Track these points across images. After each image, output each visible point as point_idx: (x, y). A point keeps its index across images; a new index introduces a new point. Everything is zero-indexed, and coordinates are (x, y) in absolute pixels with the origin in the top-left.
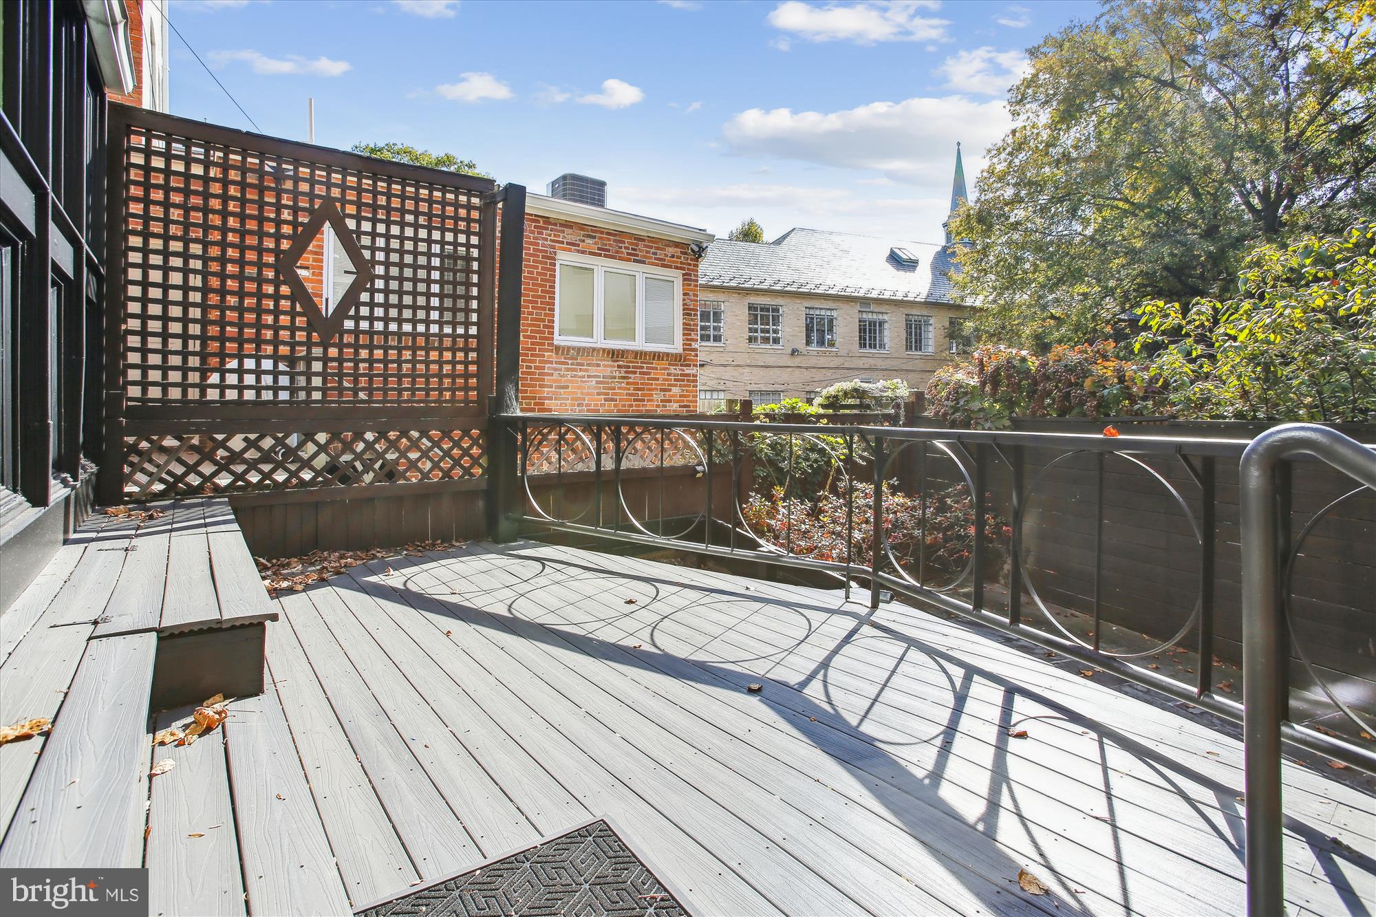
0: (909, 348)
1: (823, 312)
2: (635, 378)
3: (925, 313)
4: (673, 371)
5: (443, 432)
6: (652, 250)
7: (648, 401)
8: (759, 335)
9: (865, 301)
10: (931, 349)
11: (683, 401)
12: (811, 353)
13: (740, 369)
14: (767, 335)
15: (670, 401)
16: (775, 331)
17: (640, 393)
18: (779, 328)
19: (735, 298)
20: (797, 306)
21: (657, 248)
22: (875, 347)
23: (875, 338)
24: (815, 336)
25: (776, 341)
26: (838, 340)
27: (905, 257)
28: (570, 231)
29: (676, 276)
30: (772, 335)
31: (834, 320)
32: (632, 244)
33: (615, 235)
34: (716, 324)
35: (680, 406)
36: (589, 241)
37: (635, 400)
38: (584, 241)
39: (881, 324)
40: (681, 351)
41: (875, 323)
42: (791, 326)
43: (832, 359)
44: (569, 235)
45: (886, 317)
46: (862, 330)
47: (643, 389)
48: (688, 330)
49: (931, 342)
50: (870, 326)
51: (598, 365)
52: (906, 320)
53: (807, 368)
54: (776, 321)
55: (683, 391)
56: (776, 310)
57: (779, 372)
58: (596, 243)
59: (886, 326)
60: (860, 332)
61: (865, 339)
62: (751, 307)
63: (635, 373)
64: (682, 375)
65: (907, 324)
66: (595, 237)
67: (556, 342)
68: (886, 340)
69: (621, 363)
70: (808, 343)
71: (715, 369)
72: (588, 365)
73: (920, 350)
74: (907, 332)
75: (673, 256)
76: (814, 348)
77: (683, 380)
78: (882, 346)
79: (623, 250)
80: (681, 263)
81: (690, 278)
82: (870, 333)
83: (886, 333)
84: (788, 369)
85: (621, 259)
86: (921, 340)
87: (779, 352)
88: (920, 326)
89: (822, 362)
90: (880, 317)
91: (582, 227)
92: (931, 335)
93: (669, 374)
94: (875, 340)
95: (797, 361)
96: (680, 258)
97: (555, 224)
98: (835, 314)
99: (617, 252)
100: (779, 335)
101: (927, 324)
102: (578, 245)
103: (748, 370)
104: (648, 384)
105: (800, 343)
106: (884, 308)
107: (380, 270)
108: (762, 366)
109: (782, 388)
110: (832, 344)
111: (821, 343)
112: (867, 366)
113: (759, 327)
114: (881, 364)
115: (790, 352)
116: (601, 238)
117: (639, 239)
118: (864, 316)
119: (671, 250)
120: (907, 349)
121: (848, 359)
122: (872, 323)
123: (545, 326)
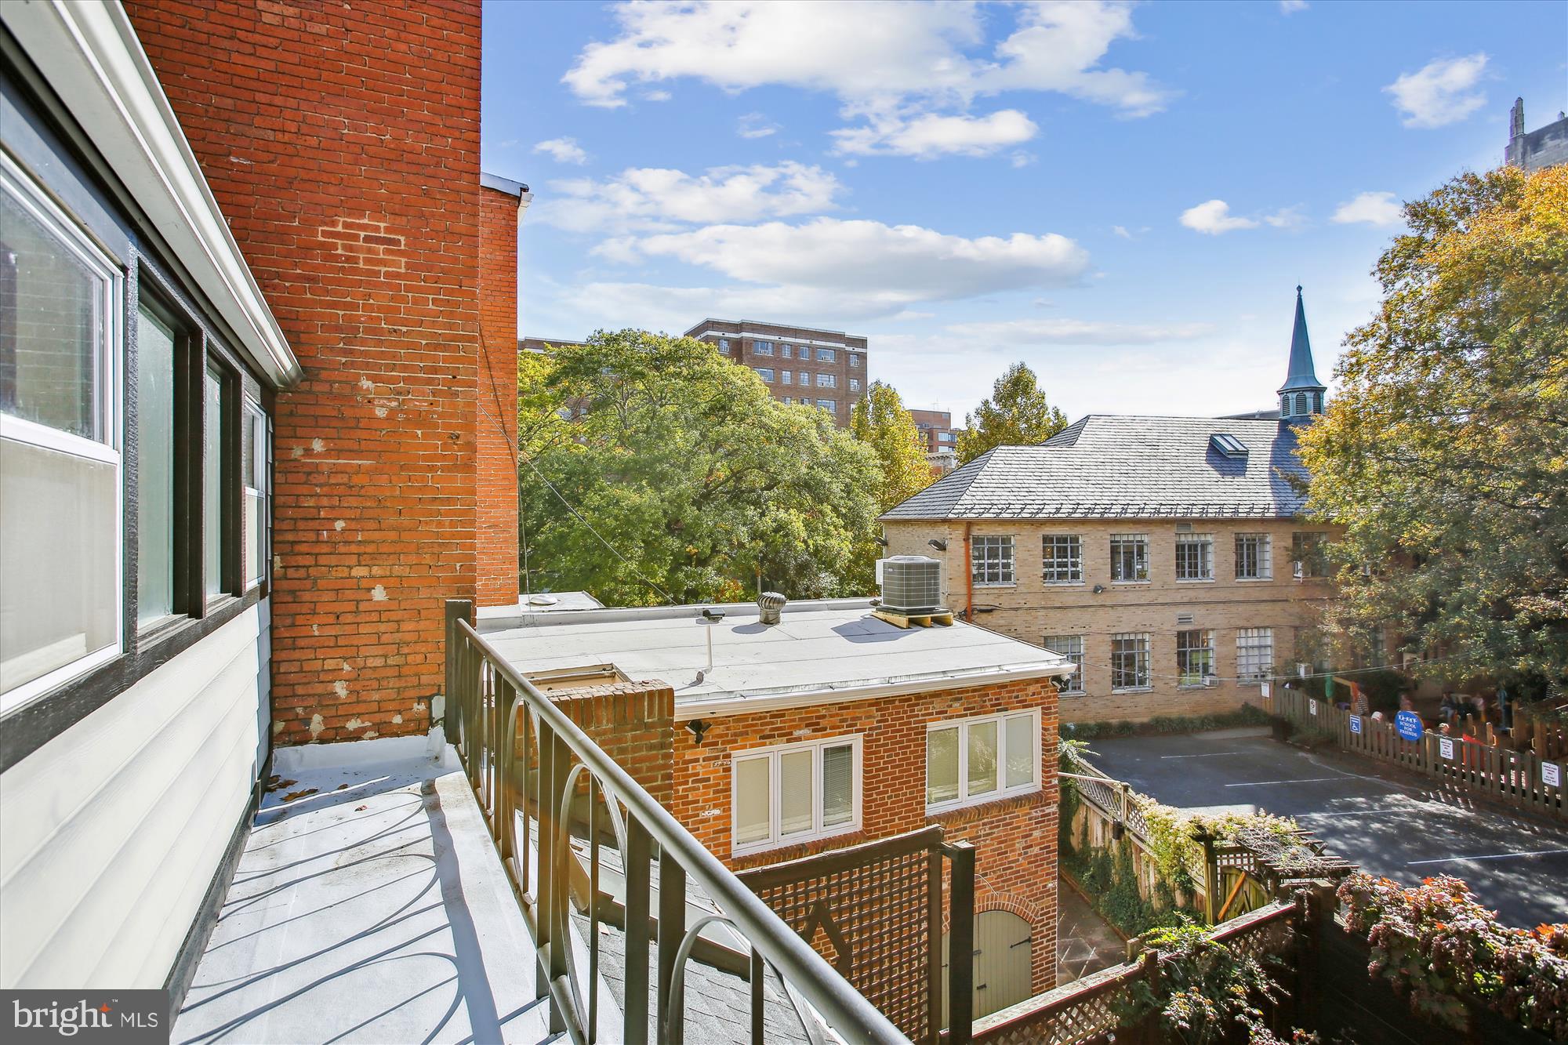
0: (1239, 573)
1: (1131, 538)
2: (998, 832)
3: (1260, 530)
4: (1034, 814)
6: (1014, 694)
7: (1012, 851)
8: (1056, 569)
9: (1184, 523)
10: (1268, 573)
11: (1043, 843)
12: (1117, 588)
13: (1033, 613)
14: (1064, 569)
15: (1031, 846)
16: (1075, 565)
17: (1003, 845)
18: (1080, 560)
19: (1027, 530)
20: (1101, 534)
21: (1018, 691)
22: (1196, 575)
23: (1196, 564)
24: (1121, 569)
25: (1075, 575)
26: (1150, 571)
27: (1229, 448)
28: (939, 700)
29: (1036, 711)
30: (1071, 569)
31: (1145, 548)
32: (995, 694)
33: (980, 690)
34: (1005, 561)
35: (1041, 849)
36: (956, 705)
37: (999, 854)
38: (951, 706)
39: (1204, 546)
40: (1041, 788)
41: (1196, 546)
42: (1093, 555)
43: (1143, 593)
44: (938, 705)
45: (1209, 538)
46: (1180, 557)
47: (1006, 841)
48: (1048, 767)
49: (1268, 565)
50: (1190, 550)
51: (965, 828)
52: (1236, 540)
53: (1112, 607)
54: (1075, 553)
55: (1043, 832)
56: (1075, 539)
57: (1079, 613)
58: (961, 705)
59: (1210, 549)
60: (1177, 559)
61: (1184, 567)
62: (1047, 539)
63: (998, 826)
64: (1042, 816)
65: (1236, 545)
66: (961, 699)
67: (926, 816)
68: (1210, 566)
69: (986, 820)
70: (1114, 576)
71: (1005, 614)
72: (956, 831)
73: (1254, 574)
74: (1237, 554)
75: (1034, 694)
76: (1121, 582)
77: (1043, 821)
78: (1205, 573)
79: (988, 703)
80: (1042, 698)
81: (1050, 712)
82: (1190, 559)
83: (1210, 557)
84: (1090, 609)
86: (1255, 564)
87: (1080, 589)
88: (1254, 545)
89: (1131, 598)
90: (1203, 538)
91: (949, 692)
92: (1268, 556)
93: (1030, 819)
94: (1196, 567)
95: (1100, 599)
96: (1040, 693)
97: (925, 698)
98: (1146, 539)
99: (982, 707)
100: (1079, 569)
101: (1263, 543)
102: (946, 712)
103: (1042, 613)
104: (1011, 834)
105: (1104, 578)
106: (1208, 528)
108: (1059, 608)
109: (1083, 631)
110: (1142, 575)
111: (1129, 575)
112: (1186, 600)
113: (1056, 560)
114: (1203, 596)
115: (1092, 588)
116: (967, 698)
118: (1183, 538)
119: (1032, 688)
120: (1237, 575)
121: (1162, 592)
122: (1193, 547)
123: (917, 803)
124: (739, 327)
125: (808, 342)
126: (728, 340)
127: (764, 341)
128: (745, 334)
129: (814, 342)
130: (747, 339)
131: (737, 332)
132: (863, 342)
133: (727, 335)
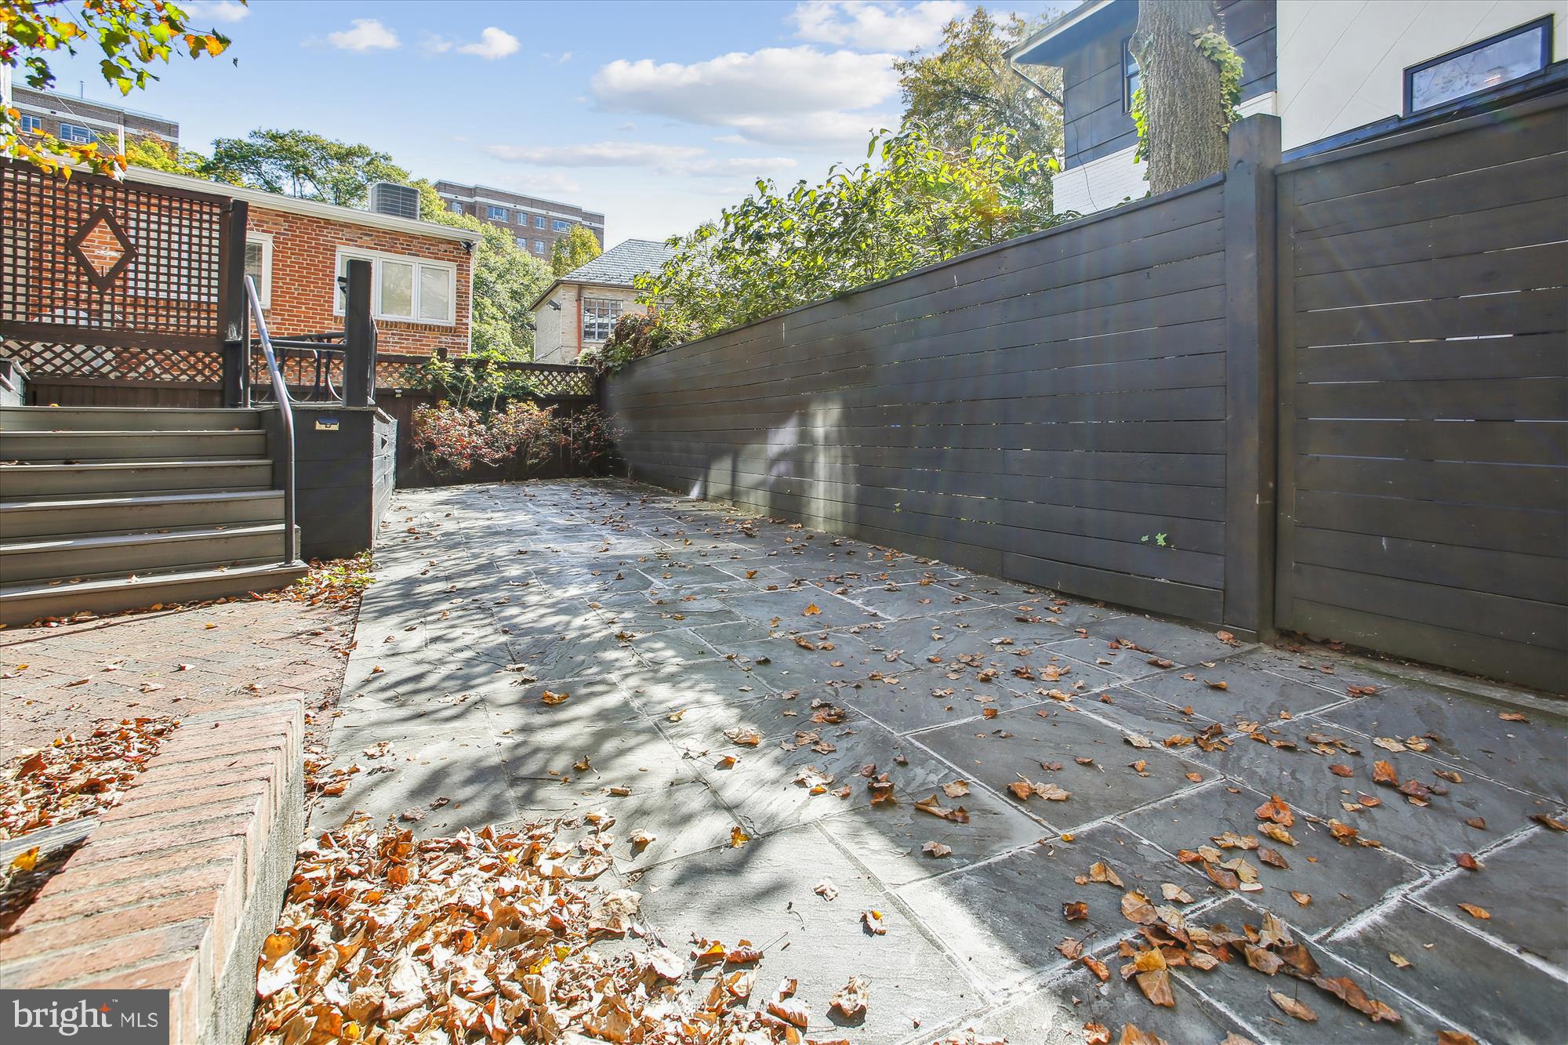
2: (408, 344)
4: (444, 340)
5: (190, 352)
6: (426, 246)
19: (633, 297)
21: (431, 245)
28: (347, 230)
29: (452, 268)
32: (406, 241)
36: (366, 238)
38: (361, 238)
44: (347, 233)
58: (373, 240)
64: (453, 343)
66: (371, 235)
67: (335, 314)
69: (394, 332)
75: (446, 251)
77: (454, 347)
79: (398, 245)
81: (462, 269)
85: (395, 252)
91: (359, 227)
93: (440, 342)
96: (452, 253)
97: (335, 225)
99: (392, 247)
102: (357, 241)
104: (420, 349)
107: (142, 251)
116: (377, 236)
117: (413, 237)
119: (443, 247)
123: (325, 301)
124: (472, 191)
125: (544, 212)
126: (461, 203)
127: (498, 208)
128: (478, 199)
129: (550, 213)
130: (481, 203)
131: (471, 196)
132: (600, 218)
133: (460, 198)
